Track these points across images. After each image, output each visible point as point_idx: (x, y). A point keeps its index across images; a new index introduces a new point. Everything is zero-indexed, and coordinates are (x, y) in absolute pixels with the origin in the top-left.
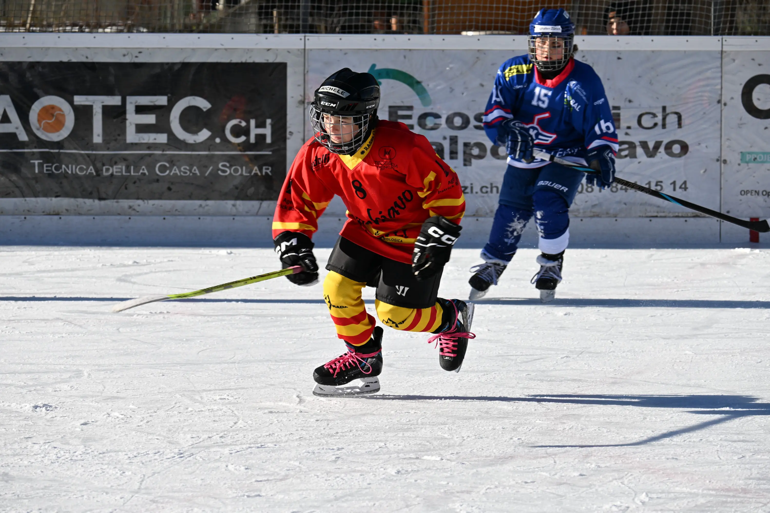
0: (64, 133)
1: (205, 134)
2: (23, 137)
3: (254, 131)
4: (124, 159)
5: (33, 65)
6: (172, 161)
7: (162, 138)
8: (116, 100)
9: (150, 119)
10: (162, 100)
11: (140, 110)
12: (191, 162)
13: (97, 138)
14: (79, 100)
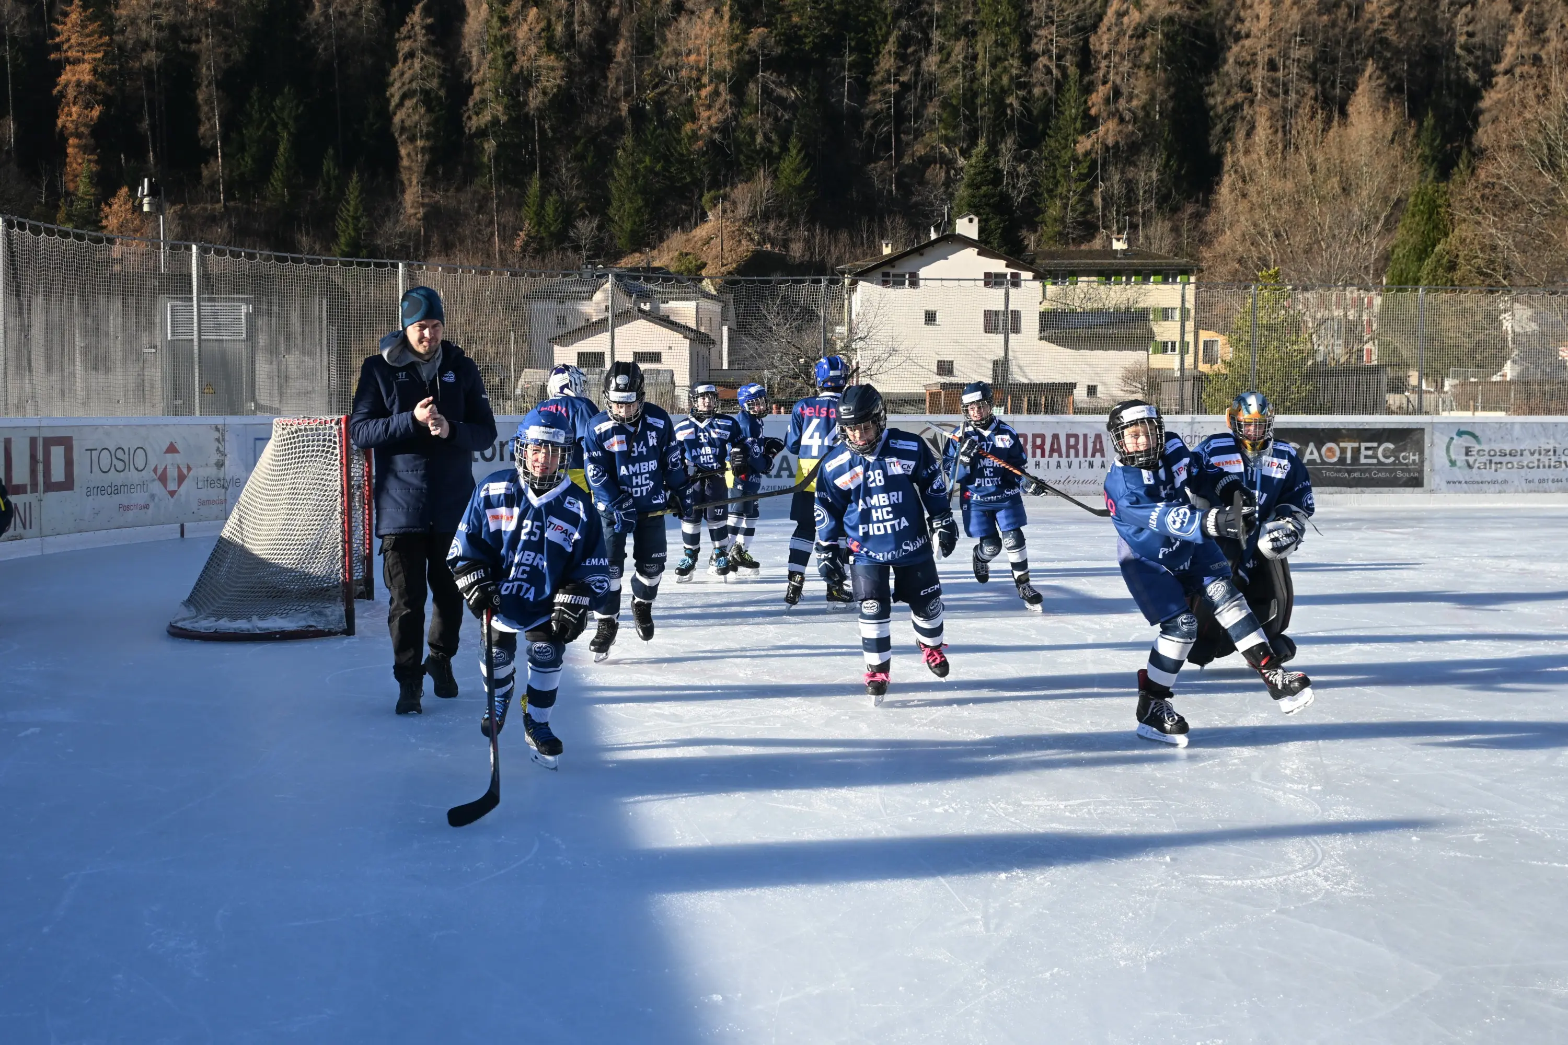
0: (1335, 459)
1: (1392, 459)
2: (1319, 461)
3: (1412, 457)
4: (1359, 470)
5: (1323, 430)
6: (1379, 471)
7: (1375, 461)
8: (1356, 445)
9: (1370, 453)
10: (1375, 445)
11: (1367, 449)
12: (1386, 470)
13: (1349, 461)
14: (1342, 445)
